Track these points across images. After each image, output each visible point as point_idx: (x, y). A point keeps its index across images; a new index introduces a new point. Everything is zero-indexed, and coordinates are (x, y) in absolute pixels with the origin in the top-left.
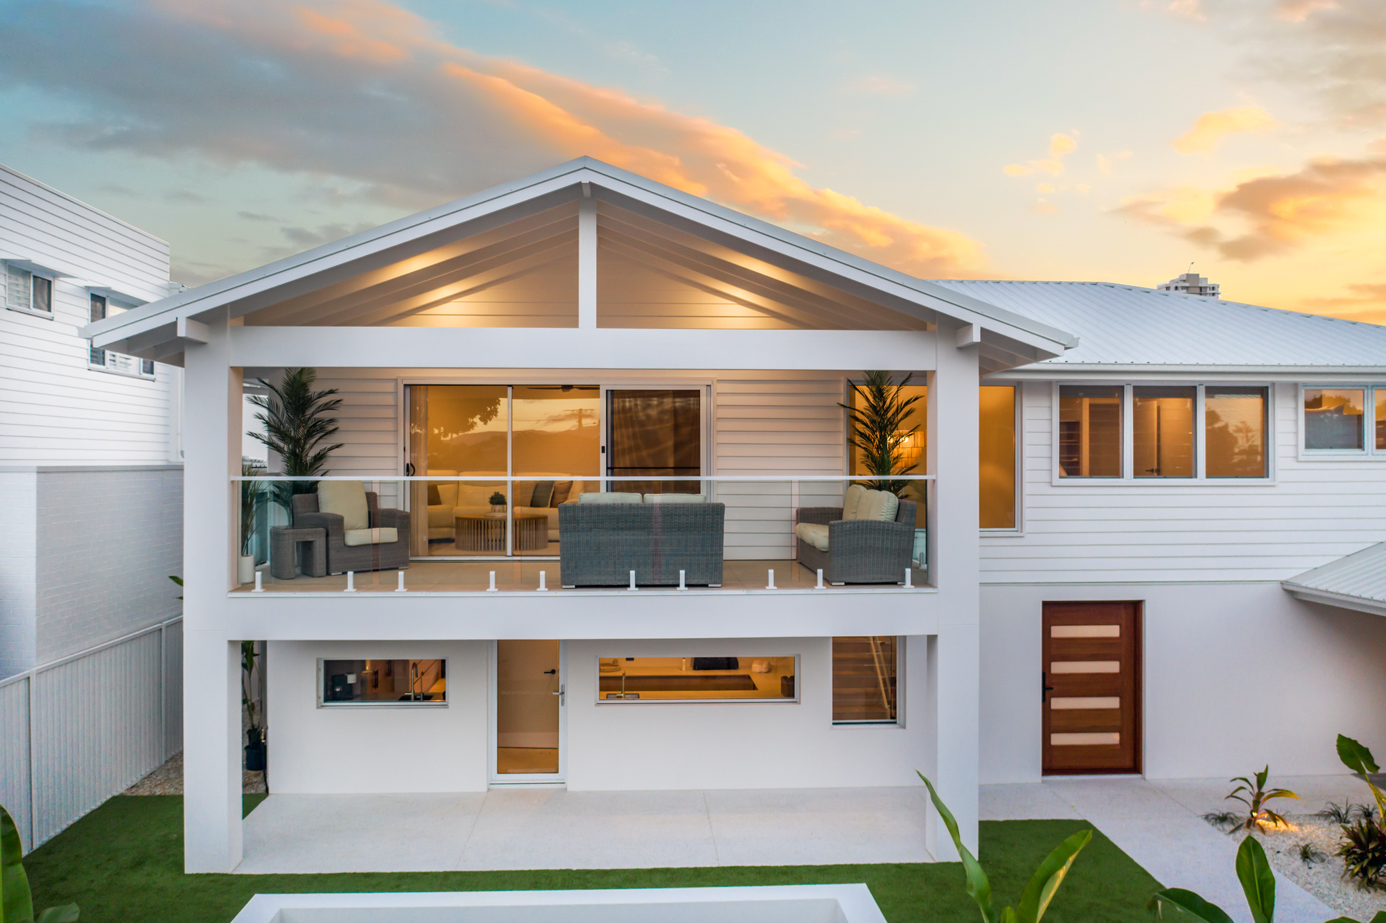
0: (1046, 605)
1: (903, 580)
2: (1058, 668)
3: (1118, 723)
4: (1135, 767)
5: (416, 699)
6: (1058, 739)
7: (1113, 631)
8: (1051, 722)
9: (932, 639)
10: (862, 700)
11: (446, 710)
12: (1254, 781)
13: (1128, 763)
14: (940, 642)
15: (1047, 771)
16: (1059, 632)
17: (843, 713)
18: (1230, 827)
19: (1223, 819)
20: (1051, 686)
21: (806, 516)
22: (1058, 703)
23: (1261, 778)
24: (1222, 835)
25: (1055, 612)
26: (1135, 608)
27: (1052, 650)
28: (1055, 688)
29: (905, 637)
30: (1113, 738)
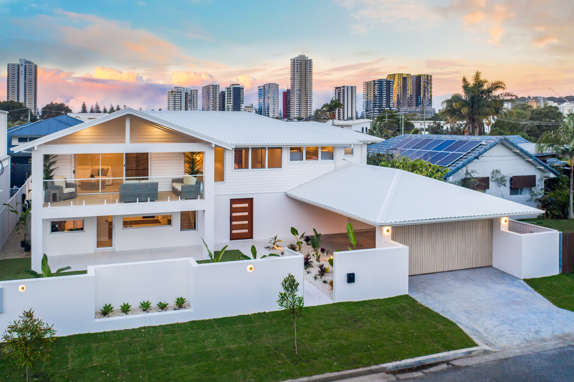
0: (231, 200)
1: (198, 198)
2: (234, 214)
3: (248, 227)
4: (251, 237)
5: (75, 230)
6: (234, 232)
7: (246, 205)
8: (232, 227)
9: (204, 211)
10: (187, 225)
11: (84, 233)
12: (274, 239)
13: (250, 236)
14: (206, 211)
15: (231, 239)
16: (234, 206)
17: (183, 228)
18: (269, 249)
19: (268, 247)
20: (232, 219)
21: (175, 181)
22: (234, 223)
23: (275, 238)
24: (267, 251)
25: (233, 201)
26: (252, 199)
27: (232, 210)
28: (233, 219)
29: (198, 211)
30: (246, 231)
